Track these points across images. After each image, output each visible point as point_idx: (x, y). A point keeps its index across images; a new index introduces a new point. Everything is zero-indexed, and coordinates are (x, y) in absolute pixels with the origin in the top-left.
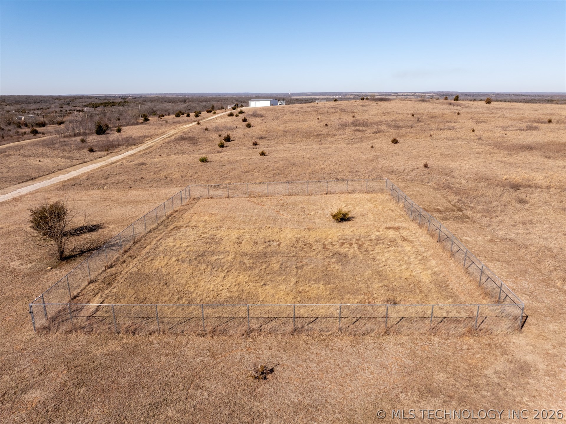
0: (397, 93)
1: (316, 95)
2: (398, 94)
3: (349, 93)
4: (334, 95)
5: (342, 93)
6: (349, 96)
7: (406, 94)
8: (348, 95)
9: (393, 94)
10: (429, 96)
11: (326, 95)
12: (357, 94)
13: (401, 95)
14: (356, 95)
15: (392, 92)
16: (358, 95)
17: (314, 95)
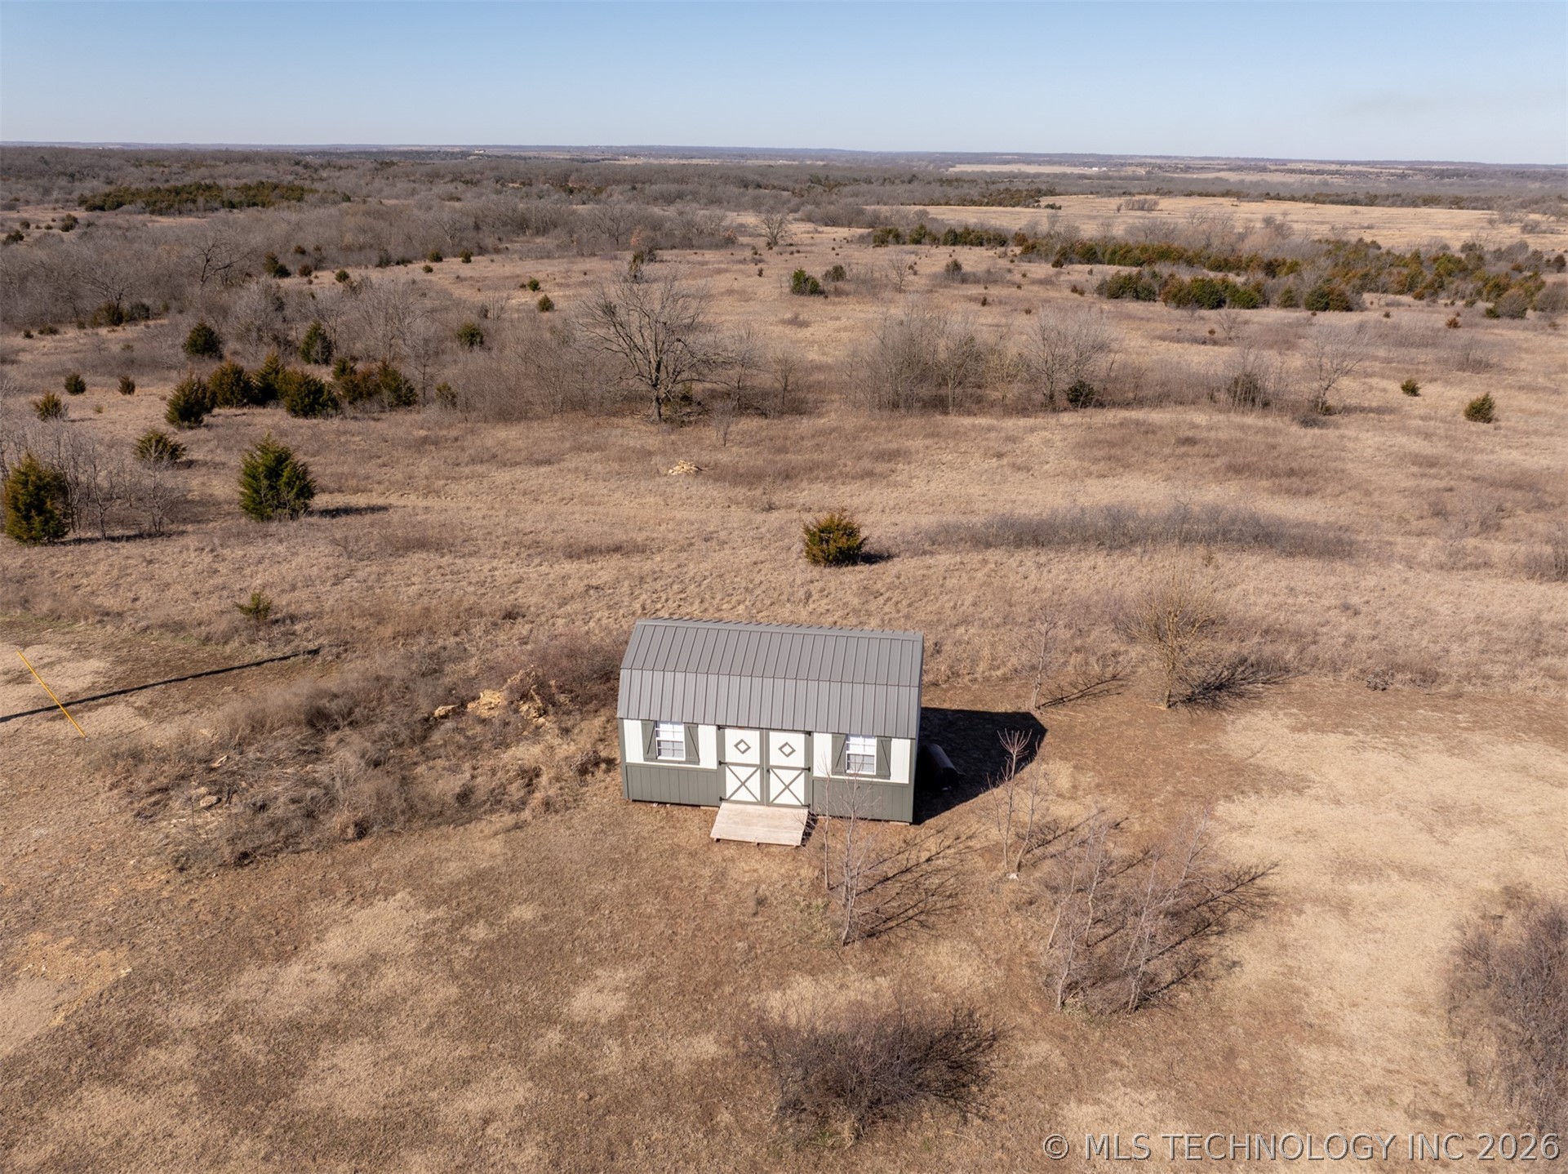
0: (1284, 162)
1: (1029, 163)
2: (1290, 166)
3: (1132, 157)
4: (1084, 164)
5: (1111, 157)
6: (1133, 168)
7: (1315, 168)
8: (1131, 165)
9: (1273, 168)
10: (1393, 175)
11: (1060, 163)
12: (1159, 161)
13: (1301, 172)
14: (1154, 166)
15: (1268, 160)
16: (1160, 167)
17: (1023, 162)
